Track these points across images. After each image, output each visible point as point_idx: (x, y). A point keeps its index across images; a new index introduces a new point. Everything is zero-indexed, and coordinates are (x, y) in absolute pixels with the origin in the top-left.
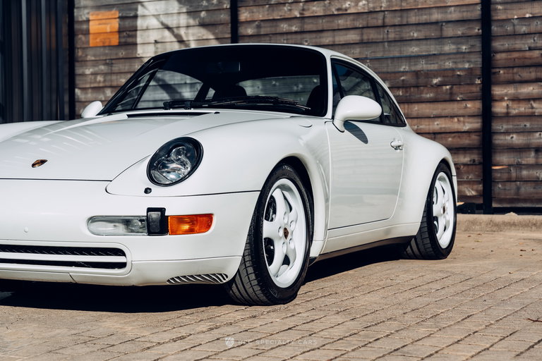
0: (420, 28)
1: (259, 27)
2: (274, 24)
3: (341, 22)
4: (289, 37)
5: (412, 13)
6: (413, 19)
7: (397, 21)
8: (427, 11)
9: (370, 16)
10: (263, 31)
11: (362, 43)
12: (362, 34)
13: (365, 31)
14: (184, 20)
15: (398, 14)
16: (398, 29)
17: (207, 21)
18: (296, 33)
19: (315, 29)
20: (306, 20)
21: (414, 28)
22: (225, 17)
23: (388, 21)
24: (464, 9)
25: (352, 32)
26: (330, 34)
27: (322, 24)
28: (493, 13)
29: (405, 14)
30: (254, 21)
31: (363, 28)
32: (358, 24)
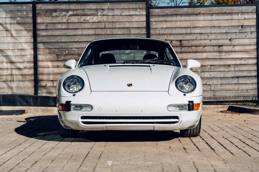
0: (121, 29)
1: (47, 26)
2: (54, 24)
3: (86, 26)
4: (61, 31)
5: (117, 23)
6: (118, 26)
7: (111, 26)
8: (124, 23)
9: (99, 24)
10: (49, 28)
11: (95, 35)
12: (95, 31)
13: (97, 30)
14: (8, 21)
15: (111, 23)
16: (111, 30)
17: (21, 21)
18: (65, 29)
19: (74, 28)
20: (70, 24)
21: (118, 29)
22: (30, 20)
23: (107, 26)
24: (139, 23)
25: (91, 30)
26: (81, 30)
27: (76, 26)
28: (151, 25)
29: (114, 24)
30: (44, 23)
31: (96, 28)
32: (93, 27)
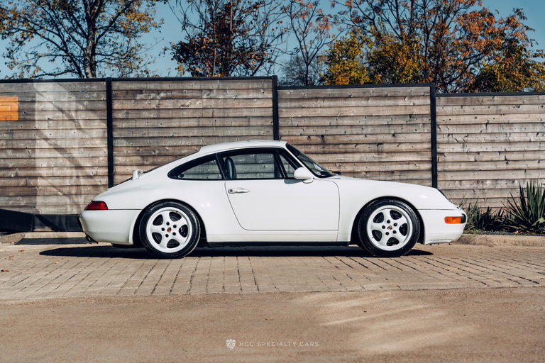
0: (235, 119)
1: (127, 113)
2: (139, 112)
3: (185, 113)
4: (149, 121)
5: (231, 110)
6: (231, 114)
7: (221, 115)
8: (240, 110)
9: (204, 111)
10: (130, 116)
11: (198, 127)
12: (199, 121)
13: (201, 120)
14: (74, 105)
15: (222, 110)
16: (222, 119)
17: (89, 107)
18: (154, 118)
19: (167, 117)
20: (161, 111)
21: (232, 119)
22: (103, 106)
23: (215, 114)
24: (263, 110)
25: (193, 119)
26: (178, 120)
27: (170, 114)
28: (279, 113)
29: (226, 111)
30: (123, 110)
31: (199, 118)
32: (195, 115)
